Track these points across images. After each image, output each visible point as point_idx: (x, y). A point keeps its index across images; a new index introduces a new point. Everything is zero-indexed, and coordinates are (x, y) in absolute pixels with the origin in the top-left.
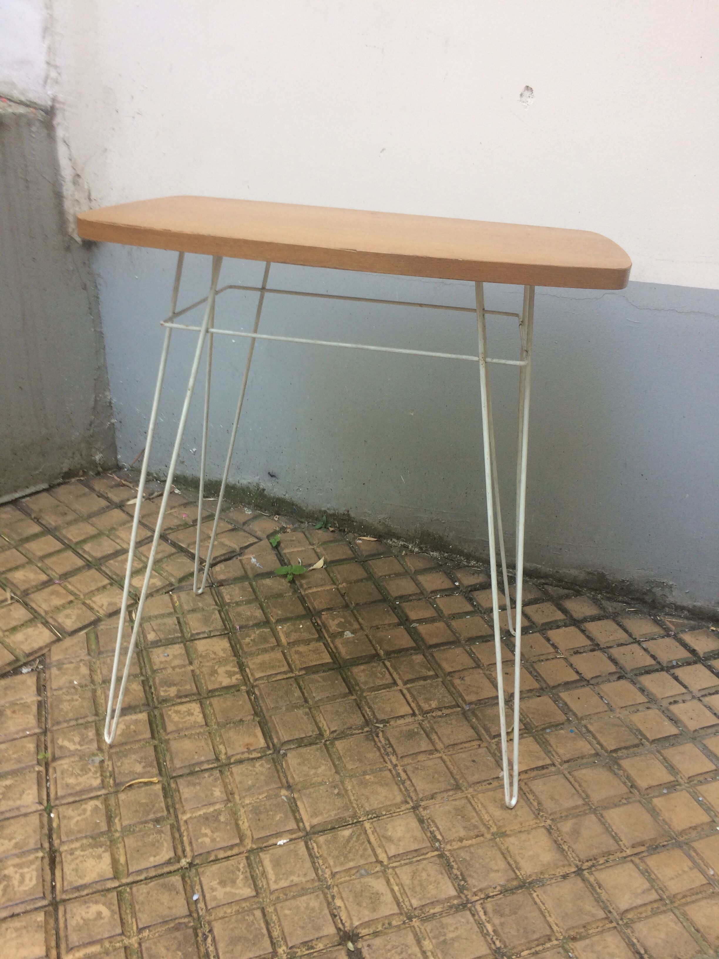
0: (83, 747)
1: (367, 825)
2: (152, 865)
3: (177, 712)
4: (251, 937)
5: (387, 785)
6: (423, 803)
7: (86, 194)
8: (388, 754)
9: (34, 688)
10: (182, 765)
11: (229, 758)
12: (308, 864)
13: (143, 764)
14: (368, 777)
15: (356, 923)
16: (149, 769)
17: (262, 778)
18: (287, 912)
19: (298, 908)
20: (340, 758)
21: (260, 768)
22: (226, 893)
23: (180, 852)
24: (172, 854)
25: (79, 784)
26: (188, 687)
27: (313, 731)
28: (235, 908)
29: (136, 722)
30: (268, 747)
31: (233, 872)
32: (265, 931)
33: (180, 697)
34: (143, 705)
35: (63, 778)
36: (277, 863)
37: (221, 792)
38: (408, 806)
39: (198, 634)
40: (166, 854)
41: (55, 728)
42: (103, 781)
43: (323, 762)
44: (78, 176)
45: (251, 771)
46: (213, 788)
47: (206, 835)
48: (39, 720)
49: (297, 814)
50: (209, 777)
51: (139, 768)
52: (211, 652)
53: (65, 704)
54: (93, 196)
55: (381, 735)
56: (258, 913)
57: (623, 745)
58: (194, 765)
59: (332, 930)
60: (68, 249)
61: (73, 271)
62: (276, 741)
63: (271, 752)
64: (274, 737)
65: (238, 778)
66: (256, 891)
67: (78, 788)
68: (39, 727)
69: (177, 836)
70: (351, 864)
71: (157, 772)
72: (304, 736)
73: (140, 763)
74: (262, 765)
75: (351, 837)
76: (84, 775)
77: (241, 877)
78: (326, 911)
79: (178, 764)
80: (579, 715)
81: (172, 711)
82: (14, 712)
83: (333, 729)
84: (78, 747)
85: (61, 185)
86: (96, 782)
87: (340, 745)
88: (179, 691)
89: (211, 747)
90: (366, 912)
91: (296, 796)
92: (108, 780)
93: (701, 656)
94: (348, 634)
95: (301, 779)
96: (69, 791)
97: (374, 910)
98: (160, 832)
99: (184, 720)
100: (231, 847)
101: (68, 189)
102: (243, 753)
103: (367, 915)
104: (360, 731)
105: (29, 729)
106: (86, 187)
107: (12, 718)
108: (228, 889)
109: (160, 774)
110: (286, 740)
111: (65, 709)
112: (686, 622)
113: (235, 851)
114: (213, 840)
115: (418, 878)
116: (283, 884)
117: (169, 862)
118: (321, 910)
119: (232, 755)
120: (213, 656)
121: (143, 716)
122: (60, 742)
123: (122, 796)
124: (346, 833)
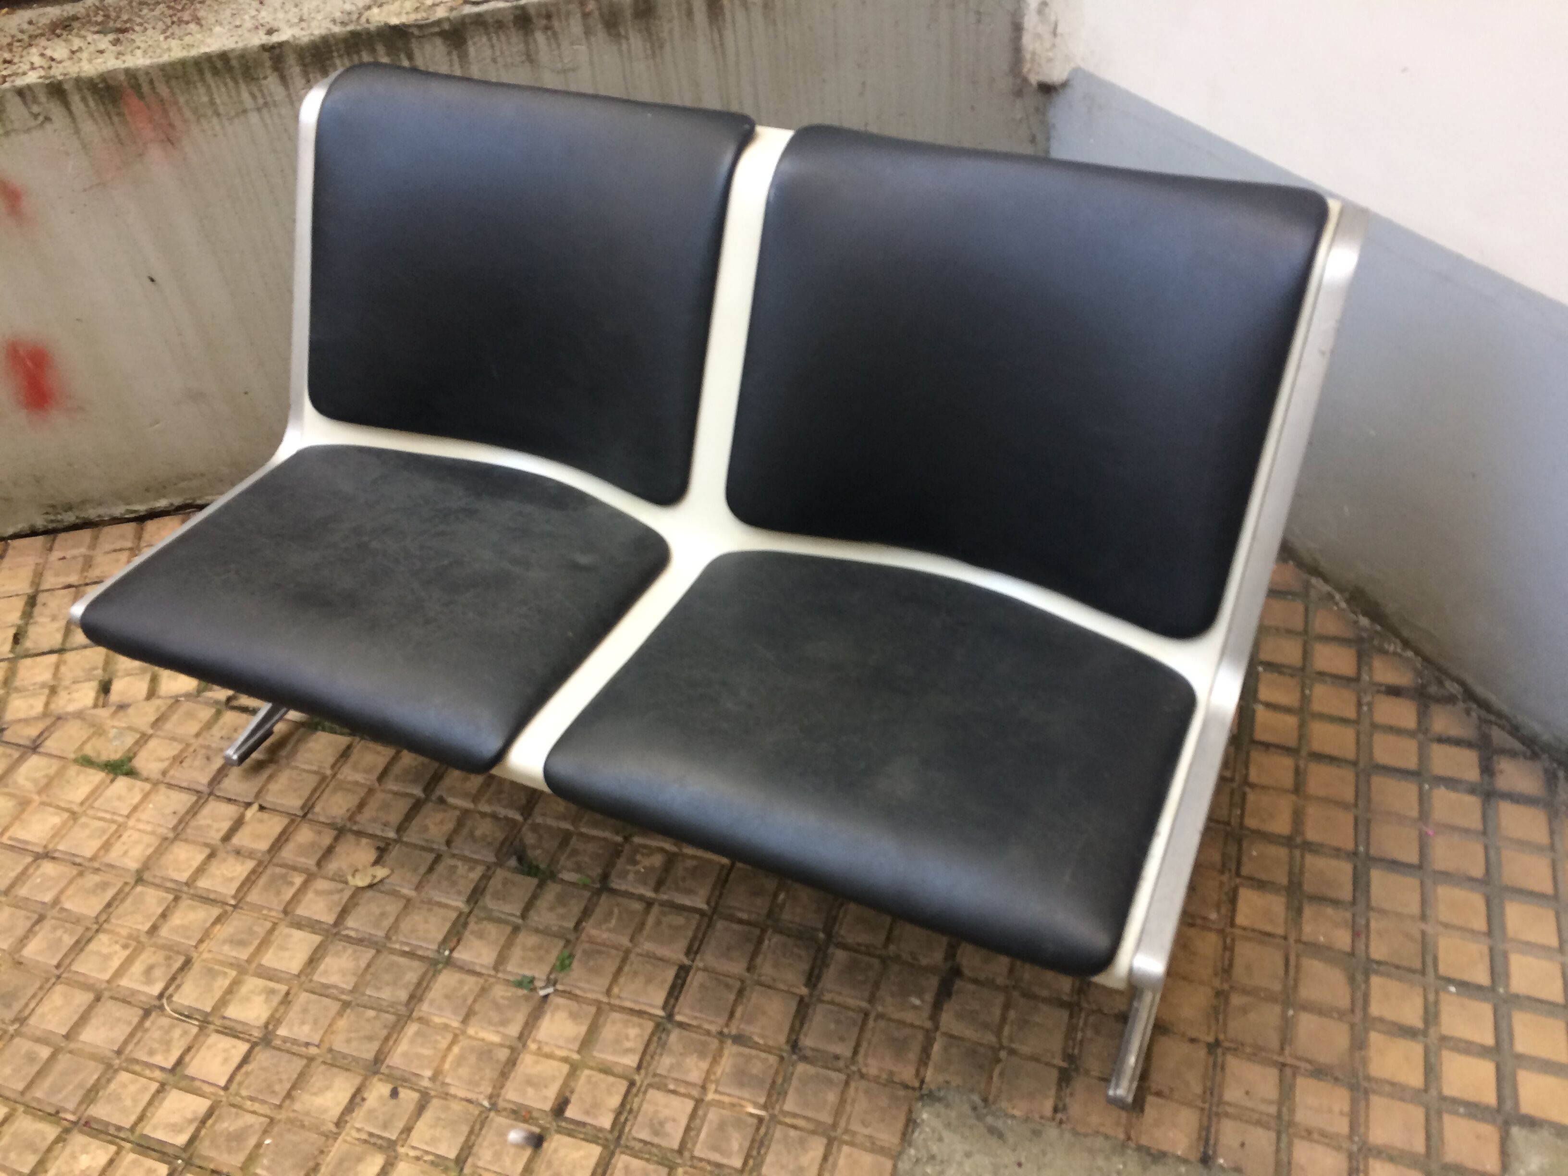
7: (1052, 26)
54: (1060, 30)
60: (1019, 93)
61: (1021, 121)
85: (1022, 16)
101: (1030, 20)
106: (1053, 18)
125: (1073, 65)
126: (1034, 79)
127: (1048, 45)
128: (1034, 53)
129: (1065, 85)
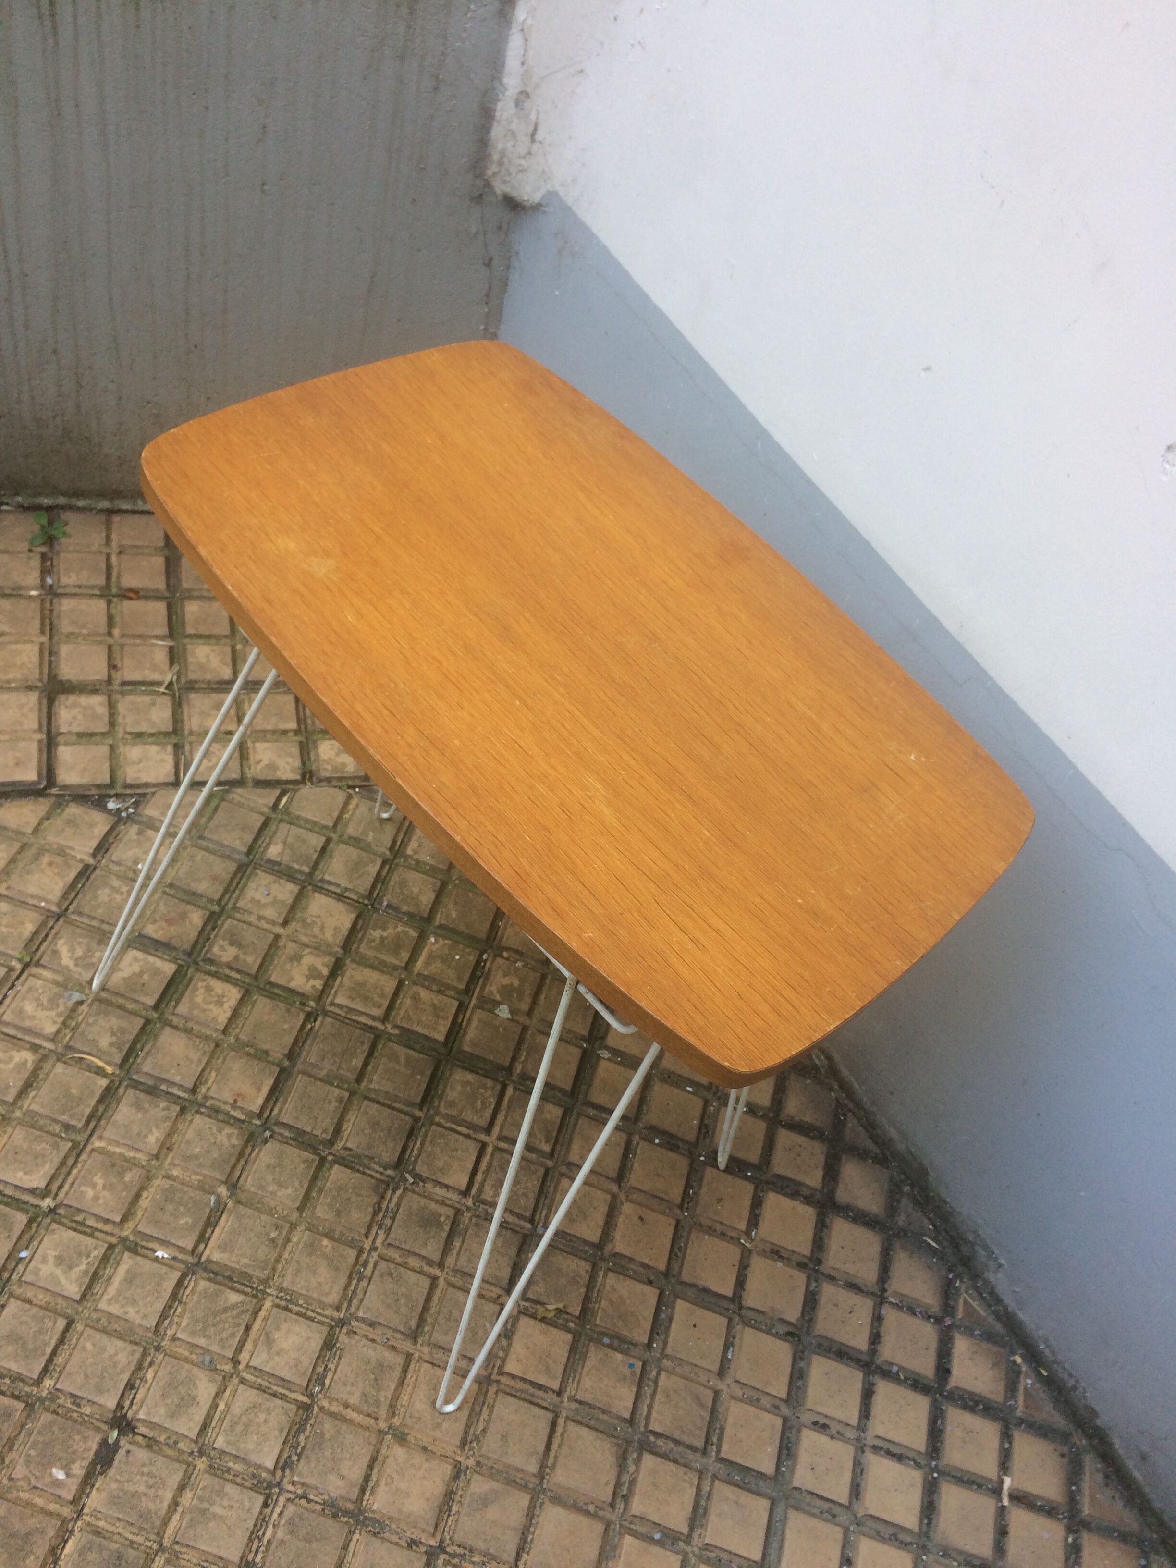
0: (76, 969)
1: (268, 1304)
2: (15, 1183)
3: (209, 989)
4: (31, 1346)
5: (337, 1269)
6: (354, 1323)
7: (532, 128)
8: (380, 1226)
9: (94, 844)
10: (150, 1072)
11: (206, 1098)
12: (160, 1306)
13: (114, 1039)
14: (325, 1242)
15: (141, 1415)
16: (114, 1050)
17: (216, 1154)
18: (89, 1346)
19: (103, 1349)
20: (321, 1190)
21: (225, 1139)
22: (52, 1275)
23: (54, 1187)
24: (42, 1185)
25: (32, 1018)
26: (250, 960)
27: (324, 1131)
28: (48, 1298)
29: (156, 972)
30: (259, 1116)
31: (80, 1254)
32: (49, 1351)
33: (231, 968)
34: (184, 951)
35: (24, 998)
36: (131, 1278)
37: (157, 1140)
38: (336, 1315)
39: (330, 883)
40: (37, 1181)
41: (73, 917)
42: (58, 1032)
43: (297, 1184)
44: (528, 96)
45: (212, 1134)
46: (154, 1129)
47: (94, 1186)
48: (65, 896)
49: (209, 1231)
50: (163, 1110)
51: (105, 1042)
52: (319, 924)
53: (107, 891)
54: (539, 136)
55: (399, 1192)
56: (61, 1323)
57: (677, 1435)
58: (163, 1080)
59: (110, 1402)
60: (478, 199)
61: (476, 234)
62: (276, 1111)
63: (258, 1122)
64: (279, 1105)
65: (190, 1134)
66: (84, 1296)
67: (28, 1024)
68: (59, 905)
69: (70, 1162)
70: (202, 1342)
71: (119, 1062)
72: (308, 1129)
73: (113, 1034)
74: (229, 1136)
75: (234, 1307)
76: (47, 1009)
77: (83, 1267)
78: (125, 1377)
79: (147, 1067)
80: (669, 1351)
81: (205, 984)
82: (50, 864)
83: (349, 1145)
84: (71, 964)
85: (496, 100)
86: (50, 1029)
87: (337, 1173)
88: (236, 958)
89: (200, 1069)
90: (162, 1411)
91: (230, 1205)
92: (67, 1031)
93: (948, 1387)
94: (504, 1012)
95: (252, 1189)
96: (17, 1022)
97: (172, 1415)
98: (55, 1146)
99: (205, 1007)
100: (107, 1221)
101: (505, 110)
102: (226, 1103)
103: (159, 1416)
104: (381, 1170)
105: (47, 901)
106: (533, 117)
107: (43, 871)
108: (58, 1272)
109: (121, 1066)
110: (285, 1121)
111: (101, 899)
112: (991, 1319)
113: (108, 1228)
114: (96, 1198)
115: (252, 1415)
116: (115, 1309)
117: (32, 1191)
118: (123, 1371)
119: (212, 1098)
120: (316, 930)
121: (169, 968)
122: (61, 942)
123: (60, 1068)
124: (234, 1298)
125: (549, 187)
126: (500, 188)
127: (522, 150)
128: (503, 155)
129: (537, 208)
